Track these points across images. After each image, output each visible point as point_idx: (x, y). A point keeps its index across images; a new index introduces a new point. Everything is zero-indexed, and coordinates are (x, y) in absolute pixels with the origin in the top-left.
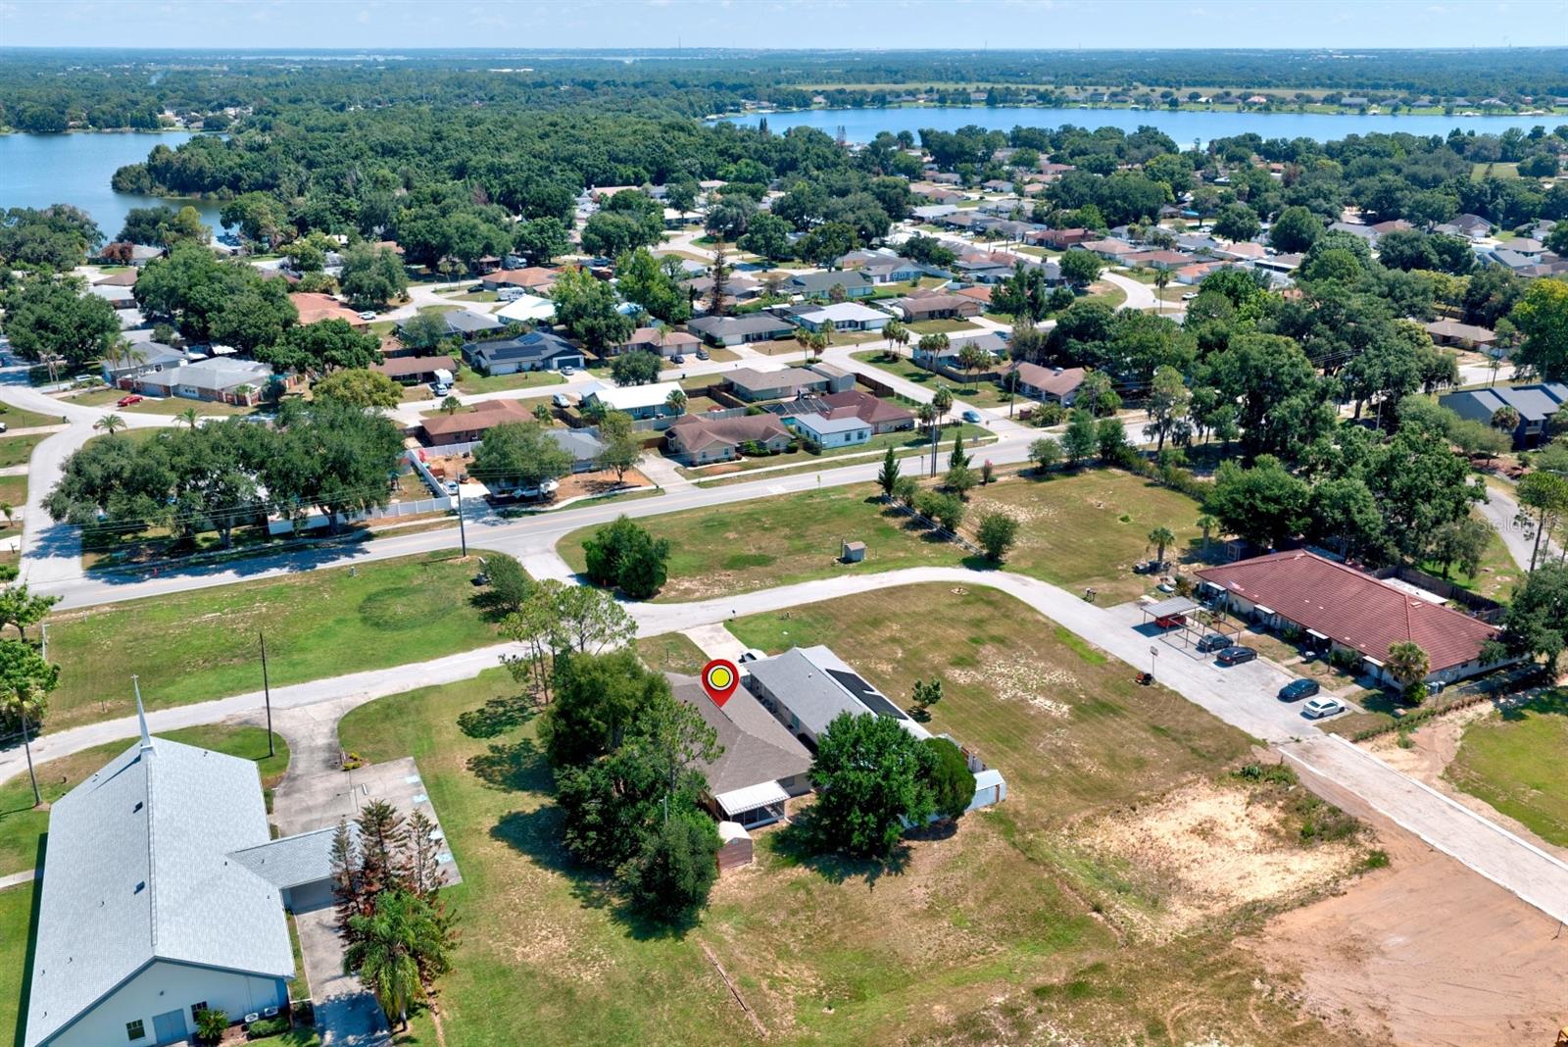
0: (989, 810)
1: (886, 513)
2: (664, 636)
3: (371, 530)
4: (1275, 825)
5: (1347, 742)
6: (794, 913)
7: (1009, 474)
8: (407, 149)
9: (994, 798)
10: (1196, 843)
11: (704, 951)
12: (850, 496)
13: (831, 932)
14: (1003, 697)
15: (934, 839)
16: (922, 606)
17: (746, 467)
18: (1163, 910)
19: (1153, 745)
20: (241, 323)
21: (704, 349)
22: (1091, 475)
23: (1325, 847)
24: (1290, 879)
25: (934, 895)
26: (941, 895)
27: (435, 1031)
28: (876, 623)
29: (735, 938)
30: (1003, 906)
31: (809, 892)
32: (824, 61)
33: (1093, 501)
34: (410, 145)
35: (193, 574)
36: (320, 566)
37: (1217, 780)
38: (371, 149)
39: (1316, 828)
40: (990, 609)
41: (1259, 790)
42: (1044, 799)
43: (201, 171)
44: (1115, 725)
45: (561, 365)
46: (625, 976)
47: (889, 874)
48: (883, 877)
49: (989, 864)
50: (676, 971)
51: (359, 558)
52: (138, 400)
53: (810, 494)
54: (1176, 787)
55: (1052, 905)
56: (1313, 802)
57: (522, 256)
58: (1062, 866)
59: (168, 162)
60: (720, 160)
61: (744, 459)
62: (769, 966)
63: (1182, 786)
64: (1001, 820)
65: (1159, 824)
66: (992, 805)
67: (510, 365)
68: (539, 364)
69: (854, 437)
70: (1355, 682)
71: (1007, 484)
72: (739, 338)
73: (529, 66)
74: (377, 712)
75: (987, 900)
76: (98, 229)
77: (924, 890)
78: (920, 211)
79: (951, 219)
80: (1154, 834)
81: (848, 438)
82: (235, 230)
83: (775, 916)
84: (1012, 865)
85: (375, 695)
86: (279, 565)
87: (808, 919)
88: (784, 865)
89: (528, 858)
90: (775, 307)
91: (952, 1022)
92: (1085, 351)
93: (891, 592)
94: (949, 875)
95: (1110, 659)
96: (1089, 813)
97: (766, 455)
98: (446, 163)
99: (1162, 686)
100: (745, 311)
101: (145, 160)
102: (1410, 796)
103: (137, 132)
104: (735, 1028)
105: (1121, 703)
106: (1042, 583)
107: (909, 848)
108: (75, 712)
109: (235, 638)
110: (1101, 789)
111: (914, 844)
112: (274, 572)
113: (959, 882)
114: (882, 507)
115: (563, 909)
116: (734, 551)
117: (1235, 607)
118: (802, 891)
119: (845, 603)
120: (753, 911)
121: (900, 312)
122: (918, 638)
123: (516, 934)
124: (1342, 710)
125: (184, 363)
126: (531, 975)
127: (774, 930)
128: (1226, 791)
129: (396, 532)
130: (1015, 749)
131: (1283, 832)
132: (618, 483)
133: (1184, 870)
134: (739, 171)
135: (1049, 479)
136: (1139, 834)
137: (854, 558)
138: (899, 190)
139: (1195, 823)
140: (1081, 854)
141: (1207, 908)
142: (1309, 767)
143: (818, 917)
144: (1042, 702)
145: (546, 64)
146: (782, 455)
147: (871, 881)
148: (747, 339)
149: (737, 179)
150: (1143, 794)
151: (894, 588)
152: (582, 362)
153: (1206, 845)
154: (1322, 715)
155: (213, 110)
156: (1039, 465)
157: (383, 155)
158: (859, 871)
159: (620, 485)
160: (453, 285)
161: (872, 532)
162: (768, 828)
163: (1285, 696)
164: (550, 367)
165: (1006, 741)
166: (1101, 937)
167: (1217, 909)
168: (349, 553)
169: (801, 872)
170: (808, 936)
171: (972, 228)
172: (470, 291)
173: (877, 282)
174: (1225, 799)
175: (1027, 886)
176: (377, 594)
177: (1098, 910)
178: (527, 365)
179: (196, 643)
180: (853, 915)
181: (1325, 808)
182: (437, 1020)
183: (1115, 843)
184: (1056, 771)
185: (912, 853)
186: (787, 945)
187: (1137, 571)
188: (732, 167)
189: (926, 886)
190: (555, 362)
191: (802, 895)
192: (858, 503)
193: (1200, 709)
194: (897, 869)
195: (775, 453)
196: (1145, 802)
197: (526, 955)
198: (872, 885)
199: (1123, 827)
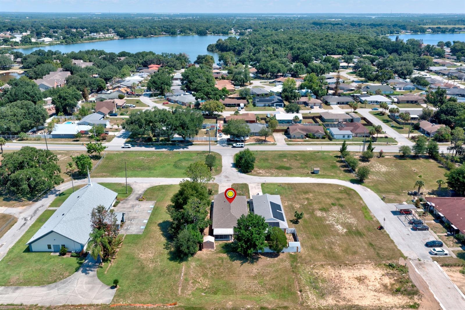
0: (293, 254)
1: (338, 161)
2: (242, 184)
3: (193, 143)
4: (388, 284)
5: (439, 266)
6: (215, 266)
7: (390, 156)
8: (281, 42)
9: (296, 251)
10: (356, 282)
11: (182, 268)
12: (331, 154)
13: (222, 274)
14: (327, 222)
15: (269, 257)
16: (324, 190)
17: (305, 141)
18: (324, 298)
19: (364, 248)
20: (197, 86)
21: (323, 105)
22: (422, 161)
23: (400, 297)
24: (377, 302)
25: (259, 273)
26: (261, 273)
27: (107, 267)
28: (306, 193)
29: (194, 268)
30: (276, 282)
31: (223, 261)
32: (443, 17)
33: (413, 169)
34: (282, 41)
35: (146, 147)
36: (175, 150)
37: (378, 265)
38: (272, 42)
39: (403, 289)
40: (346, 196)
41: (392, 272)
42: (313, 255)
43: (227, 46)
44: (357, 240)
45: (277, 105)
46: (159, 269)
47: (249, 263)
48: (247, 263)
49: (281, 269)
50: (172, 271)
51: (185, 149)
52: (167, 103)
53: (318, 152)
54: (361, 263)
55: (289, 286)
56: (408, 281)
57: (290, 74)
58: (301, 276)
59: (220, 43)
60: (372, 48)
61: (307, 139)
62: (197, 277)
63: (363, 263)
64: (294, 258)
65: (346, 273)
66: (295, 253)
67: (262, 104)
68: (270, 105)
69: (346, 137)
70: (460, 247)
71: (388, 159)
72: (336, 103)
73: (340, 18)
74: (158, 188)
75: (273, 279)
76: (189, 60)
77: (256, 270)
78: (432, 68)
79: (441, 72)
80: (342, 275)
81: (344, 137)
82: (222, 62)
83: (209, 265)
84: (287, 271)
85: (161, 184)
86: (165, 148)
87: (218, 269)
88: (222, 252)
89: (161, 232)
90: (355, 94)
91: (230, 308)
92: (447, 119)
93: (319, 185)
94: (267, 268)
95: (374, 219)
96: (324, 263)
97: (315, 138)
98: (289, 46)
99: (385, 231)
100: (345, 95)
101: (216, 43)
102: (449, 290)
103: (223, 35)
104: (174, 290)
105: (366, 233)
106: (372, 191)
107: (260, 258)
108: (97, 174)
109: (143, 164)
110: (334, 257)
111: (262, 257)
112: (164, 150)
113: (268, 271)
114: (338, 159)
115: (159, 247)
116: (283, 164)
117: (434, 212)
118: (221, 261)
119: (302, 185)
120: (204, 262)
121: (396, 100)
122: (315, 200)
123: (144, 250)
124: (446, 254)
125: (182, 95)
126: (139, 261)
127: (206, 269)
128: (379, 269)
129: (199, 145)
130: (317, 239)
131: (389, 287)
132: (265, 140)
133: (344, 289)
134: (378, 52)
135: (404, 159)
136: (337, 274)
137: (315, 172)
138: (425, 61)
139: (358, 276)
140: (312, 274)
141: (339, 302)
142: (416, 270)
143: (221, 269)
144: (339, 227)
145: (346, 18)
146: (320, 139)
147: (242, 264)
148: (338, 103)
149: (376, 55)
150: (347, 262)
151: (321, 184)
152: (283, 105)
153: (358, 283)
154: (436, 254)
155: (244, 30)
156: (402, 154)
157: (275, 43)
158: (240, 260)
159: (265, 141)
160: (266, 81)
161: (329, 166)
162: (226, 242)
163: (428, 245)
164: (273, 106)
165: (316, 235)
166: (295, 299)
167: (342, 303)
168: (183, 148)
169: (225, 256)
170: (215, 273)
171: (448, 75)
172: (270, 83)
173: (398, 90)
174: (375, 271)
175: (286, 278)
176: (182, 159)
177: (301, 291)
178: (267, 105)
179: (134, 163)
180: (231, 271)
181: (411, 284)
182: (110, 265)
183: (327, 274)
184: (325, 248)
185: (260, 259)
186: (207, 274)
187: (409, 194)
188: (375, 51)
189: (258, 270)
190: (275, 104)
191: (220, 262)
192: (332, 157)
193: (392, 242)
194: (252, 262)
195: (318, 138)
196: (346, 265)
197: (141, 256)
198: (242, 265)
199: (333, 270)
